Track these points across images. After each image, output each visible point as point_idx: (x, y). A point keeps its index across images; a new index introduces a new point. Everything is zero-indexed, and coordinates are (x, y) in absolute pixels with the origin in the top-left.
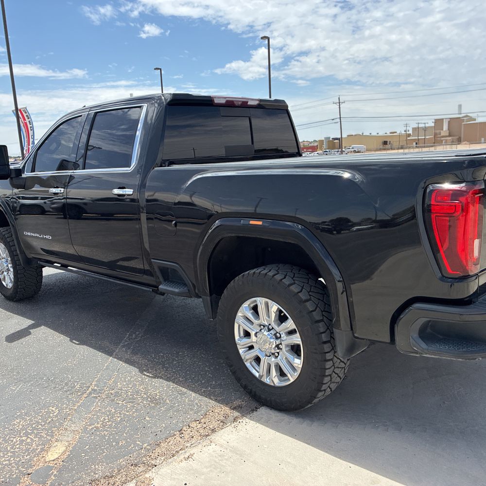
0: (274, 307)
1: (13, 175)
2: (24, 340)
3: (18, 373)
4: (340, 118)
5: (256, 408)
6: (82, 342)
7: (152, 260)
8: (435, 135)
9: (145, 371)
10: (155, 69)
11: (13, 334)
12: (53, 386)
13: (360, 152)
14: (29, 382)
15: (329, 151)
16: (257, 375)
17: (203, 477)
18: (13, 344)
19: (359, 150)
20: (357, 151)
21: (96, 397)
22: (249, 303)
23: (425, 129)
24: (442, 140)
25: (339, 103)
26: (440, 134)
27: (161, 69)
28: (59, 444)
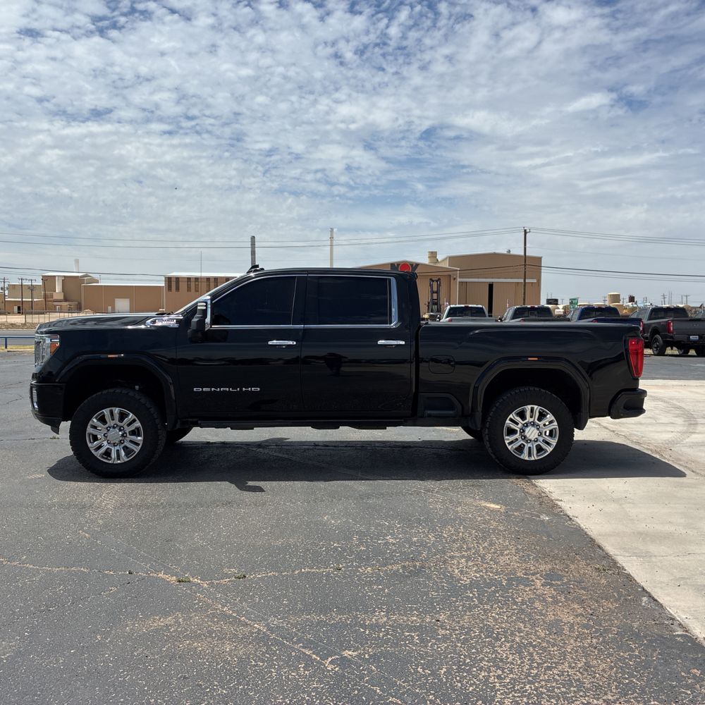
8: (45, 297)
23: (32, 288)
24: (55, 306)
26: (52, 296)
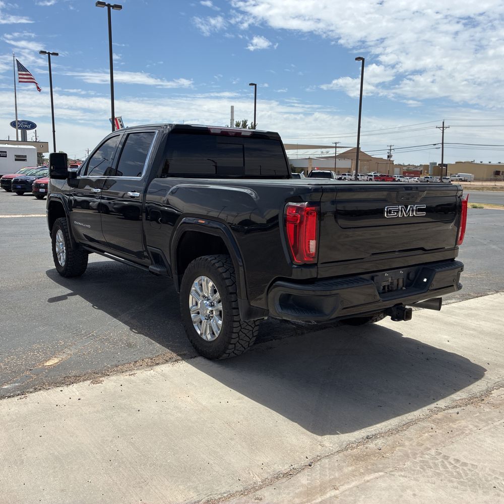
0: (211, 284)
1: (70, 177)
2: (60, 302)
3: (48, 320)
4: (443, 143)
5: (196, 357)
6: (100, 308)
7: (148, 247)
9: (134, 329)
10: (250, 84)
11: (55, 297)
12: (67, 330)
13: (467, 181)
14: (52, 326)
15: (431, 178)
16: (199, 332)
17: (134, 384)
18: (52, 304)
19: (466, 178)
20: (463, 180)
21: (92, 339)
22: (198, 280)
25: (443, 128)
27: (256, 85)
28: (56, 359)
